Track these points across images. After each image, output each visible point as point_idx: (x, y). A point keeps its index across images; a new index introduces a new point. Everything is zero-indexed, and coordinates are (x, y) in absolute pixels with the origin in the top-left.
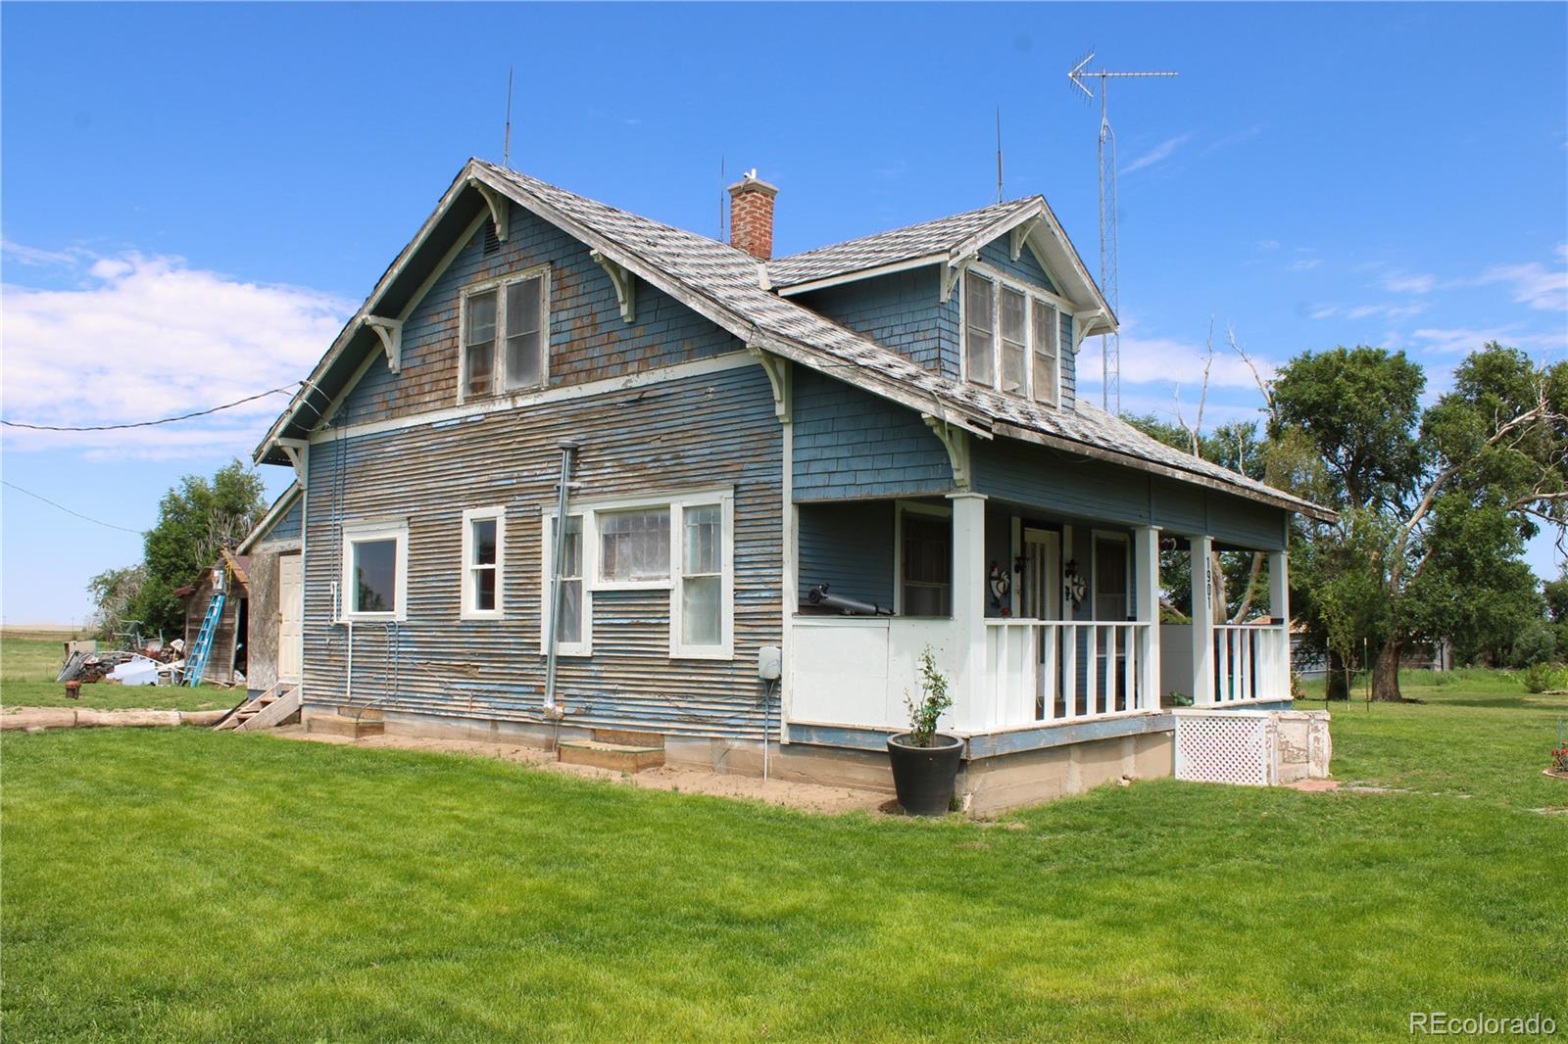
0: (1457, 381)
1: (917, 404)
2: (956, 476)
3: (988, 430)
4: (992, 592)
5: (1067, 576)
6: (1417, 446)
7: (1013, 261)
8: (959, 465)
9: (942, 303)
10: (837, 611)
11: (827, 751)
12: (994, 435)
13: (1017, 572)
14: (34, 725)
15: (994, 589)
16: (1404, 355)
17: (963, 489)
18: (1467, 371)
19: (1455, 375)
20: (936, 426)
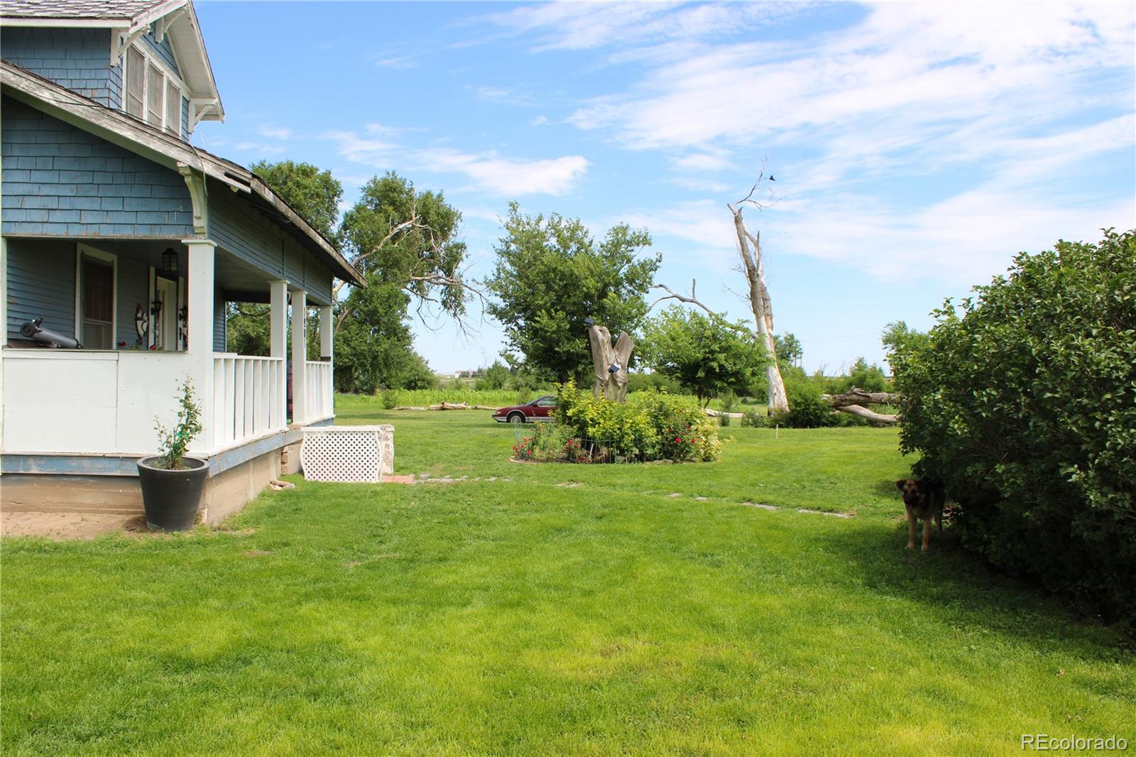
0: (362, 195)
1: (173, 153)
2: (196, 223)
3: (248, 184)
4: (137, 330)
5: (180, 320)
6: (336, 238)
7: (157, 43)
8: (201, 213)
9: (112, 67)
10: (44, 344)
11: (49, 479)
12: (252, 190)
13: (152, 314)
15: (139, 328)
16: (330, 173)
17: (202, 236)
18: (370, 188)
19: (361, 190)
20: (188, 175)
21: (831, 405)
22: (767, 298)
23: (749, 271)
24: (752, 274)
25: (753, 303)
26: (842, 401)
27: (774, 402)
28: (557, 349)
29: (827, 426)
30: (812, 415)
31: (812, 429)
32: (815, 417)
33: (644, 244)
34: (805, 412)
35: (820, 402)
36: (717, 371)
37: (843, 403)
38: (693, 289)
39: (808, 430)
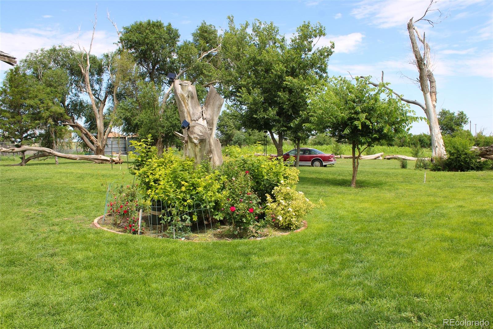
19: (192, 35)
21: (478, 154)
22: (433, 81)
23: (418, 61)
24: (420, 63)
25: (421, 84)
26: (487, 151)
27: (435, 152)
28: (255, 116)
29: (475, 170)
30: (463, 162)
31: (462, 172)
32: (465, 163)
33: (320, 36)
34: (457, 159)
35: (469, 152)
36: (360, 128)
37: (488, 153)
38: (382, 77)
39: (459, 173)
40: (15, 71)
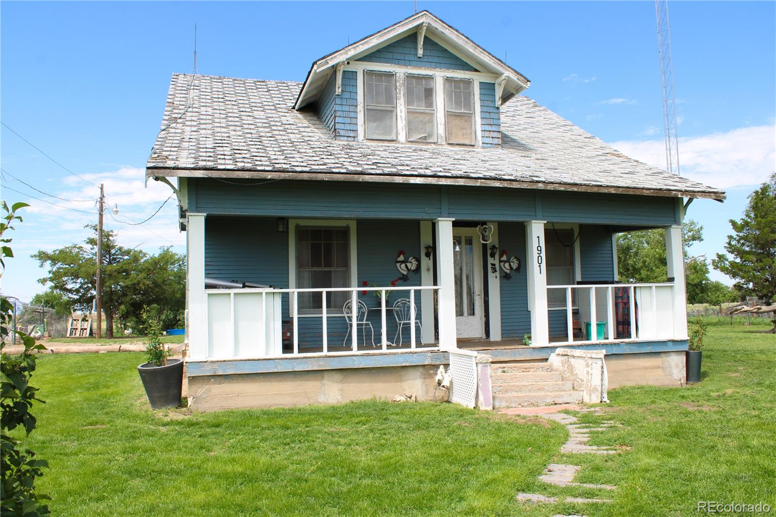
7: (419, 57)
9: (337, 95)
14: (102, 350)
40: (762, 194)
